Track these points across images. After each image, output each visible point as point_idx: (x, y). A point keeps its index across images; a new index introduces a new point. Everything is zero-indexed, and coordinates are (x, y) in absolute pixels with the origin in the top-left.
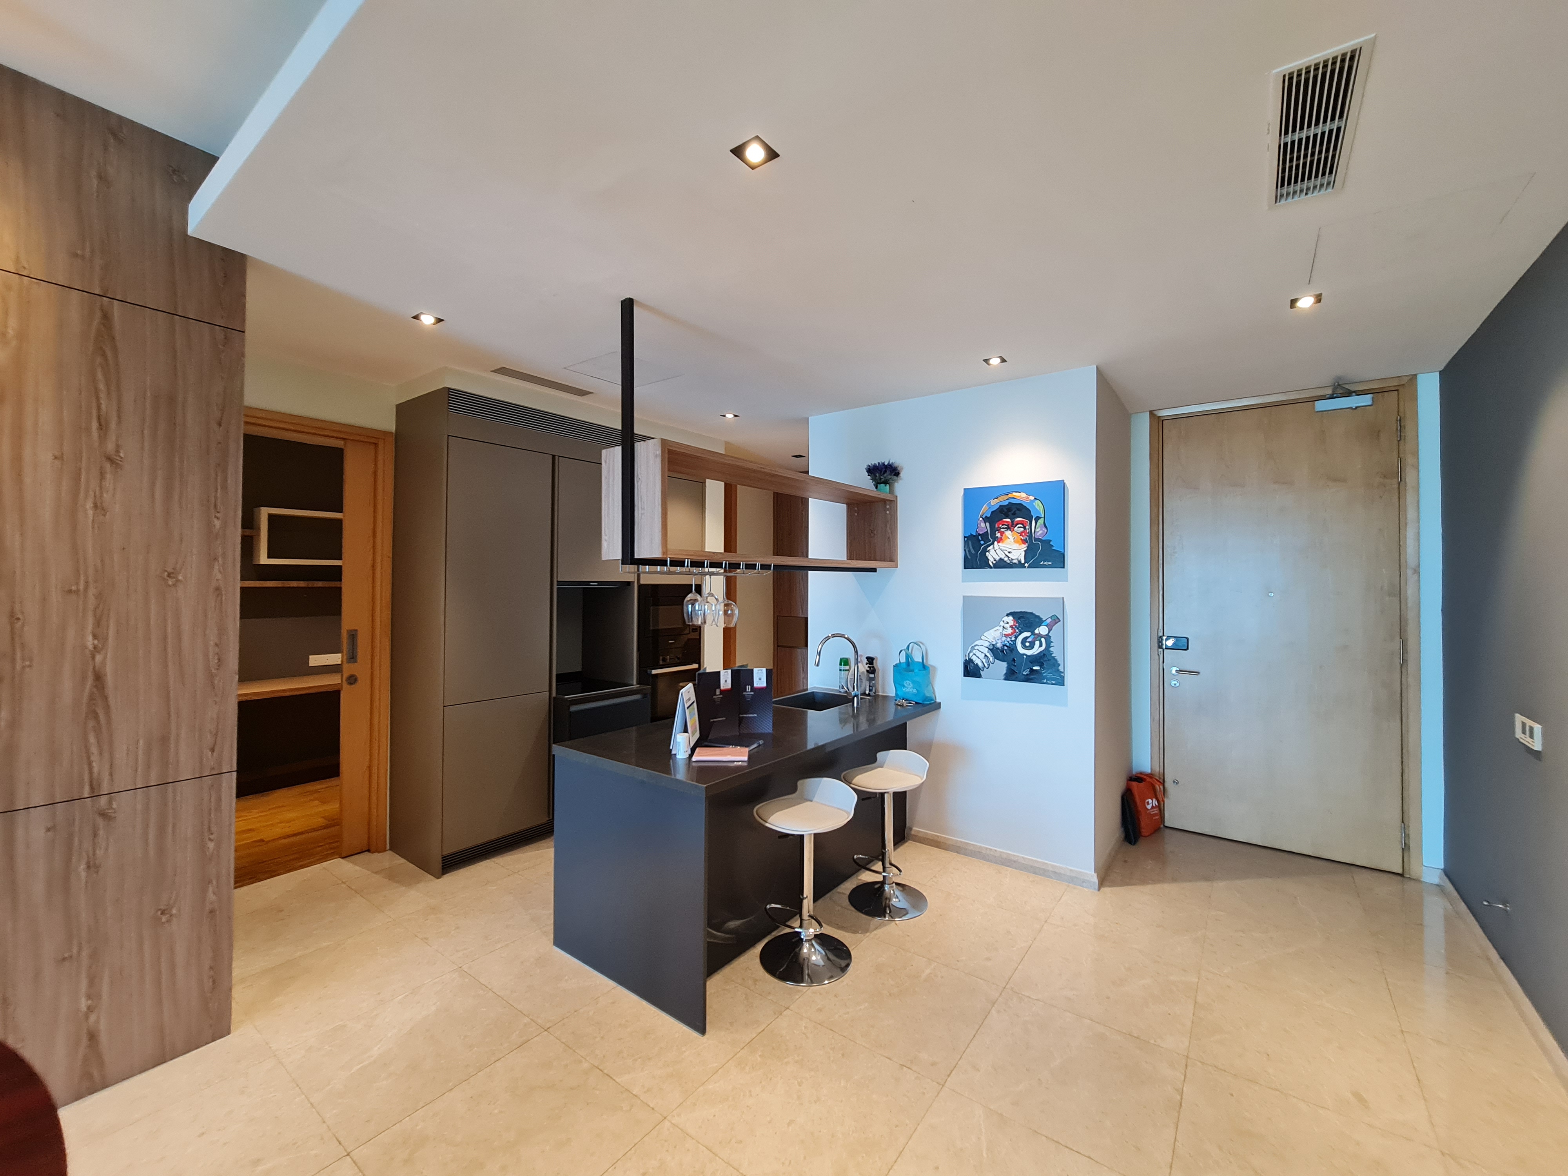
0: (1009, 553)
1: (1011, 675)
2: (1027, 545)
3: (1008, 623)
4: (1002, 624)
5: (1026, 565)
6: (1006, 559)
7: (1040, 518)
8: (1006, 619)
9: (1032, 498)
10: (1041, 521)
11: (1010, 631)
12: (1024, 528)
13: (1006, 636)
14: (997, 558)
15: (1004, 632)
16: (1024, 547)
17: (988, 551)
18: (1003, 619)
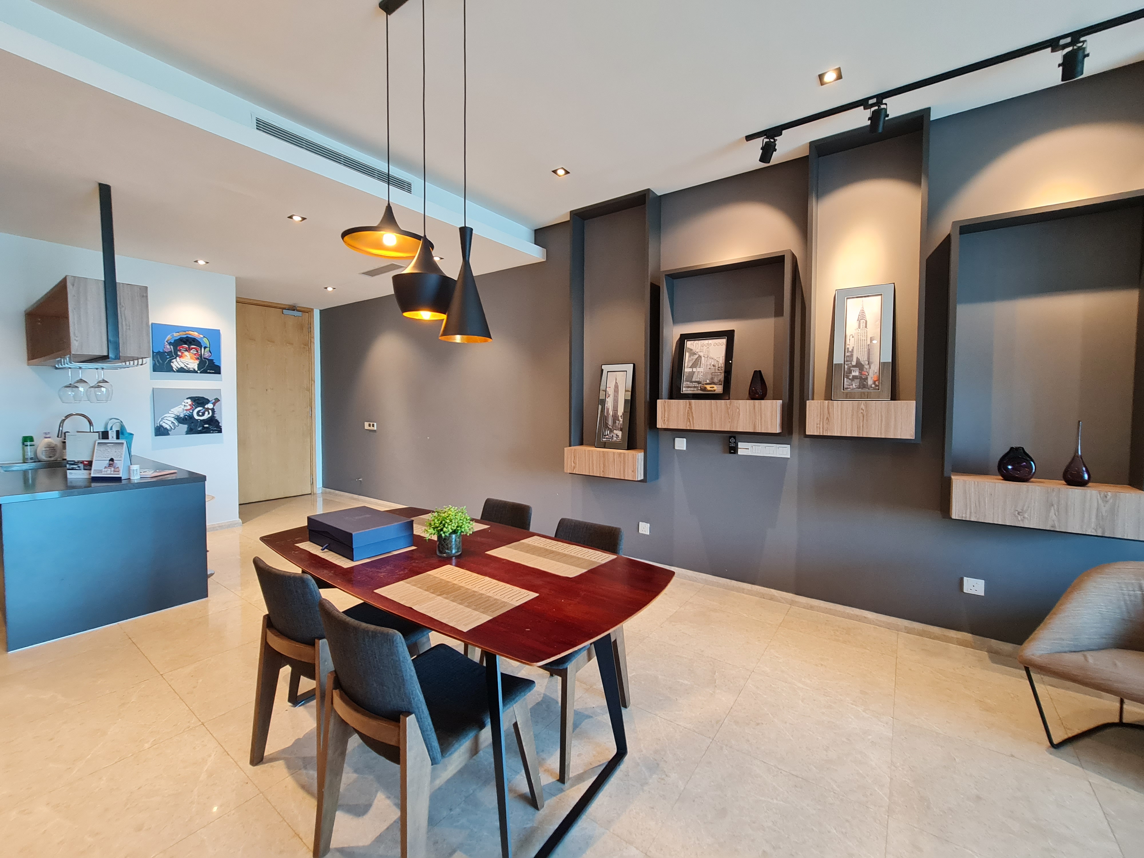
0: (187, 364)
1: (191, 431)
2: (199, 361)
3: (187, 403)
4: (183, 403)
5: (199, 372)
6: (185, 368)
7: (207, 347)
8: (186, 401)
9: (202, 336)
10: (207, 349)
11: (189, 407)
12: (197, 351)
13: (186, 410)
14: (179, 367)
15: (185, 408)
16: (197, 362)
17: (173, 362)
18: (184, 401)
